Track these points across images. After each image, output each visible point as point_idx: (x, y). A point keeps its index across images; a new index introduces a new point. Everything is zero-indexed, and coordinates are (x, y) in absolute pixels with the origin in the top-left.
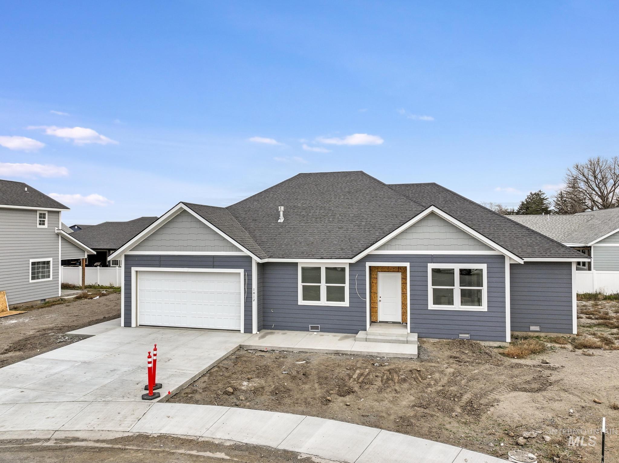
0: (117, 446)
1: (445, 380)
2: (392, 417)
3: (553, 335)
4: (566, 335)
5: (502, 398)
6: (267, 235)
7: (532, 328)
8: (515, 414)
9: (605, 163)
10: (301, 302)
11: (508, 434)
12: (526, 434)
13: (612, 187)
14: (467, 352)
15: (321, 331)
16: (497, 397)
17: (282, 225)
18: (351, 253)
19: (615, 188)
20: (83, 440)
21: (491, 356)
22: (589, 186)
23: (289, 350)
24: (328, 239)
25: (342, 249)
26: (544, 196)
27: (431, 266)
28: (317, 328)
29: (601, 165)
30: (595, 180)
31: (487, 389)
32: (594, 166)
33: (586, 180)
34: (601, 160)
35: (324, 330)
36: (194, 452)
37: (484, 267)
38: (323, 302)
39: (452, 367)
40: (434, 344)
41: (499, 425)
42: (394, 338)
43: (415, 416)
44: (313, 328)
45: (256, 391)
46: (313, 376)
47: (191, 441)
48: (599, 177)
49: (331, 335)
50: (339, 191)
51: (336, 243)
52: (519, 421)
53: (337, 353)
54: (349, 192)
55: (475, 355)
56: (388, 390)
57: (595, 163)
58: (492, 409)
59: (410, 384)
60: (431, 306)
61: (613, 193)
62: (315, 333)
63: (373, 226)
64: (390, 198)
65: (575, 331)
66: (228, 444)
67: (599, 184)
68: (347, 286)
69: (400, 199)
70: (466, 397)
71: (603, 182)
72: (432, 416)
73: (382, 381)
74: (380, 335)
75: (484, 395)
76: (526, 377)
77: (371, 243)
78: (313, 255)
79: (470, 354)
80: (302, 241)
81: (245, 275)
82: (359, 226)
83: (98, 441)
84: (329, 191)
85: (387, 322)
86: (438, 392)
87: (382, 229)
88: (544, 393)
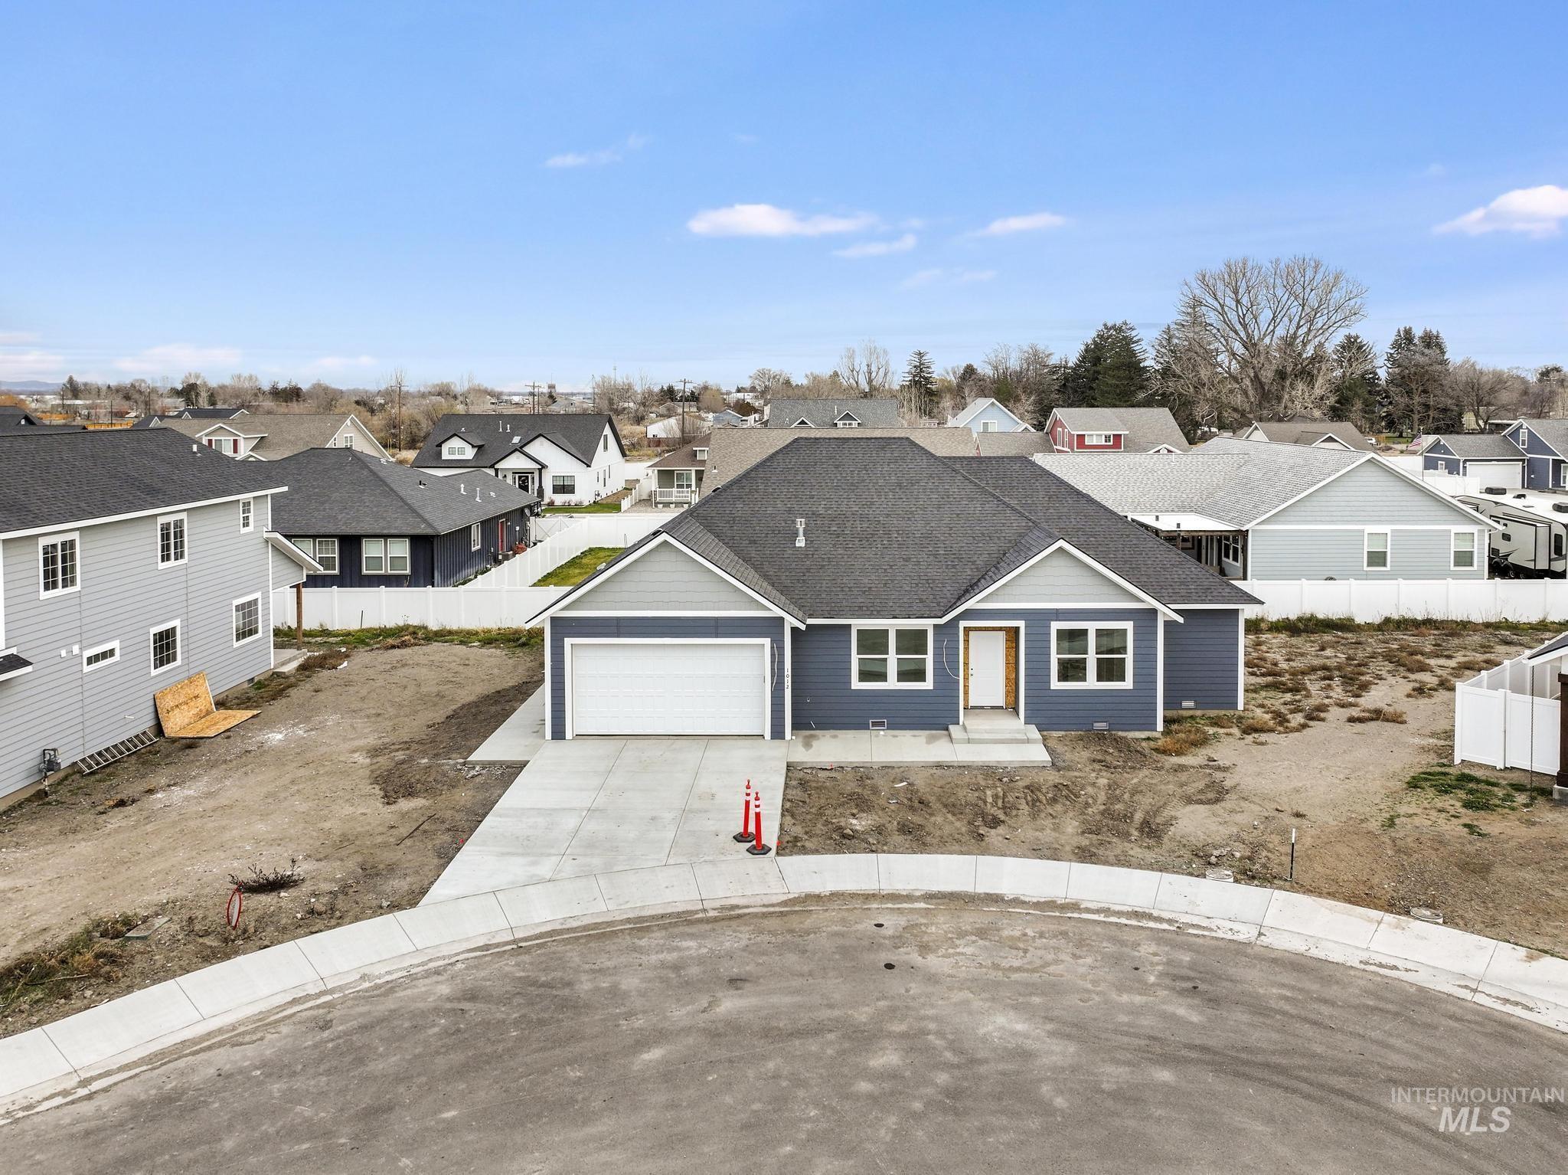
0: (797, 909)
1: (1102, 797)
2: (1068, 848)
3: (1213, 713)
4: (1229, 713)
5: (1178, 814)
6: (787, 574)
7: (1185, 704)
8: (1199, 832)
9: (1256, 273)
10: (856, 684)
11: (1196, 855)
12: (1216, 853)
13: (1269, 324)
14: (1111, 751)
15: (888, 729)
16: (1173, 813)
17: (805, 553)
18: (937, 608)
19: (1275, 327)
20: (747, 907)
21: (1145, 756)
22: (1225, 322)
23: (865, 765)
24: (892, 581)
25: (921, 601)
26: (1134, 333)
27: (1056, 626)
28: (882, 724)
29: (1248, 274)
30: (1237, 307)
31: (1158, 804)
32: (1236, 278)
33: (1219, 308)
34: (1250, 264)
35: (892, 726)
36: (890, 905)
37: (1128, 626)
38: (892, 683)
39: (1102, 777)
40: (1059, 739)
41: (1184, 846)
42: (1008, 736)
43: (1092, 844)
44: (874, 724)
45: (880, 830)
46: (936, 806)
47: (874, 895)
48: (1245, 300)
49: (908, 733)
50: (881, 482)
51: (907, 589)
52: (1205, 840)
53: (939, 766)
54: (900, 485)
55: (1123, 755)
56: (1043, 815)
57: (1239, 270)
58: (1172, 828)
59: (1064, 805)
60: (1056, 684)
61: (1270, 336)
62: (882, 733)
63: (957, 556)
64: (972, 499)
65: (1241, 707)
66: (918, 894)
67: (1244, 315)
68: (929, 658)
69: (988, 502)
70: (1139, 816)
71: (1252, 313)
72: (1109, 843)
73: (1027, 804)
74: (986, 732)
75: (1157, 812)
76: (1196, 785)
77: (963, 588)
78: (878, 611)
79: (1116, 754)
80: (852, 585)
81: (772, 648)
82: (935, 556)
83: (764, 906)
84: (863, 481)
85: (982, 708)
86: (1102, 813)
87: (974, 563)
88: (1223, 804)
